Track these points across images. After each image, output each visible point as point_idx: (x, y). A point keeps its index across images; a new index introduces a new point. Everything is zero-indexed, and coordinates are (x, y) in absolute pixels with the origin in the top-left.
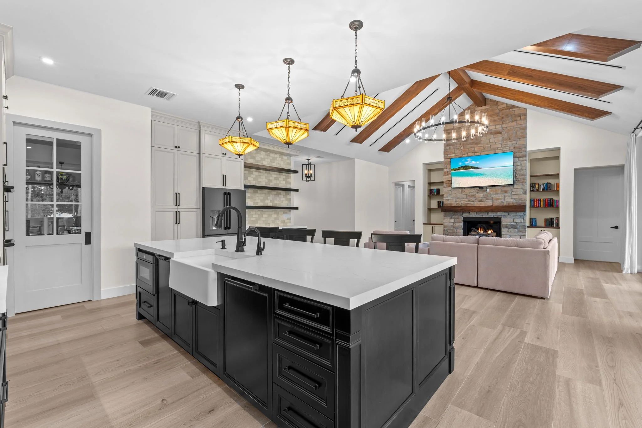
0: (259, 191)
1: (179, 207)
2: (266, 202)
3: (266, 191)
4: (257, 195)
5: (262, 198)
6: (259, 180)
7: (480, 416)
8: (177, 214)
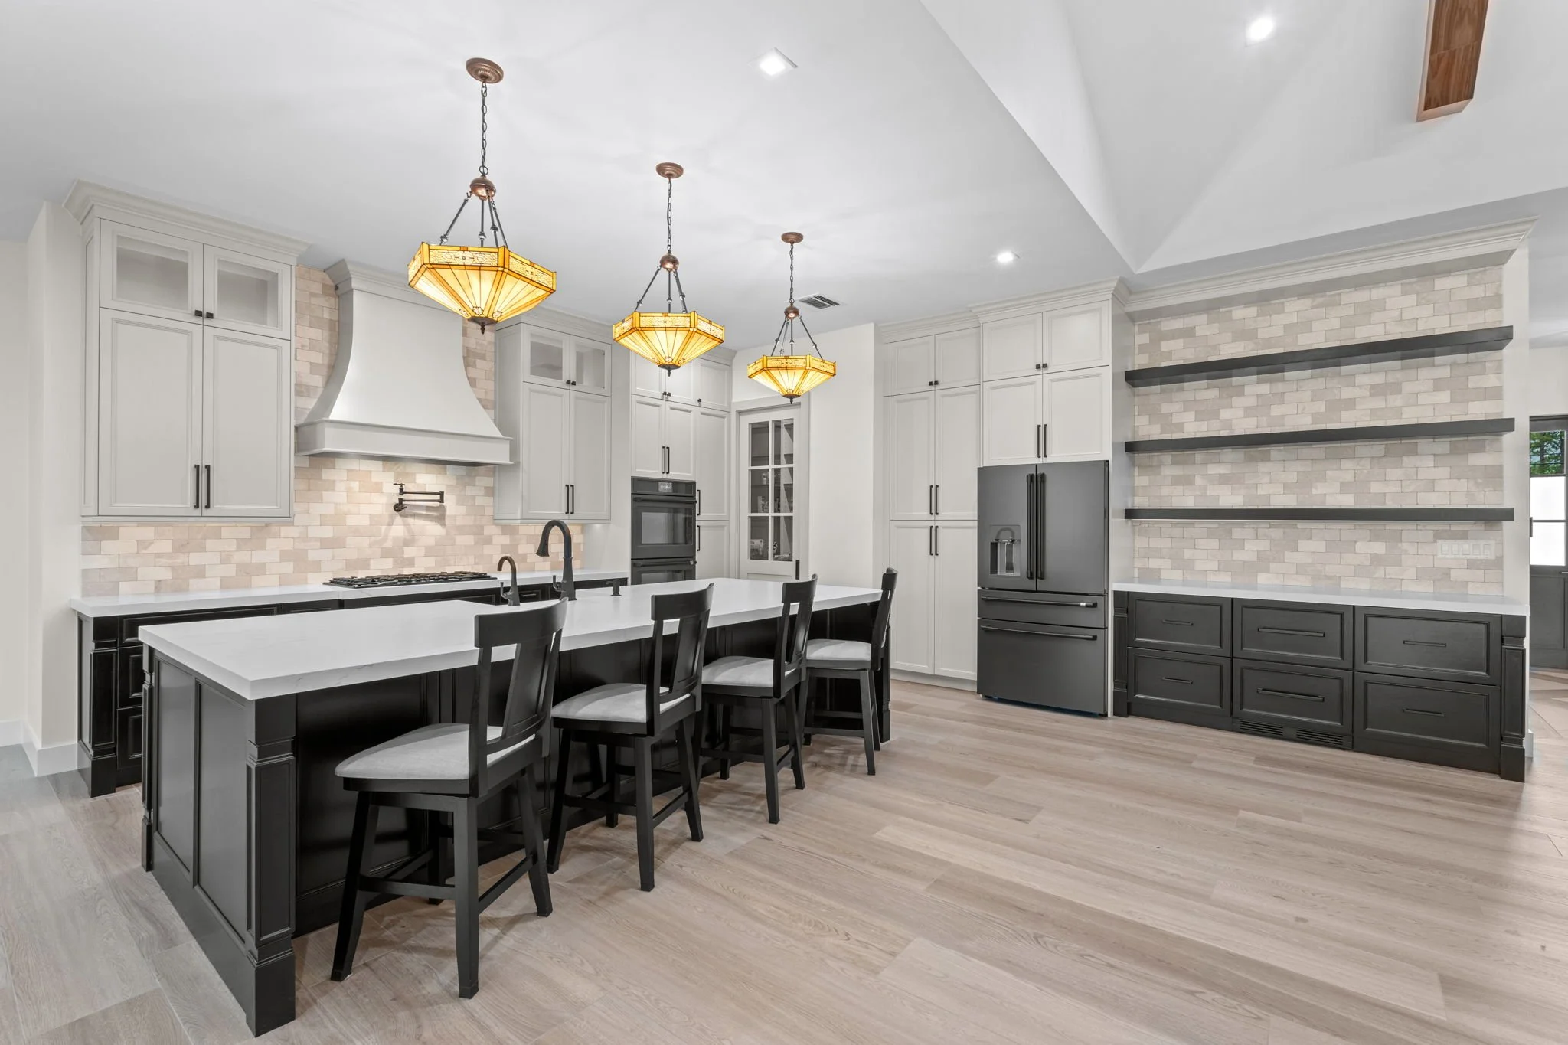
0: (1275, 451)
1: (937, 517)
2: (1314, 491)
3: (1318, 450)
4: (1263, 467)
5: (1292, 477)
6: (1276, 410)
7: (72, 1025)
8: (934, 531)
